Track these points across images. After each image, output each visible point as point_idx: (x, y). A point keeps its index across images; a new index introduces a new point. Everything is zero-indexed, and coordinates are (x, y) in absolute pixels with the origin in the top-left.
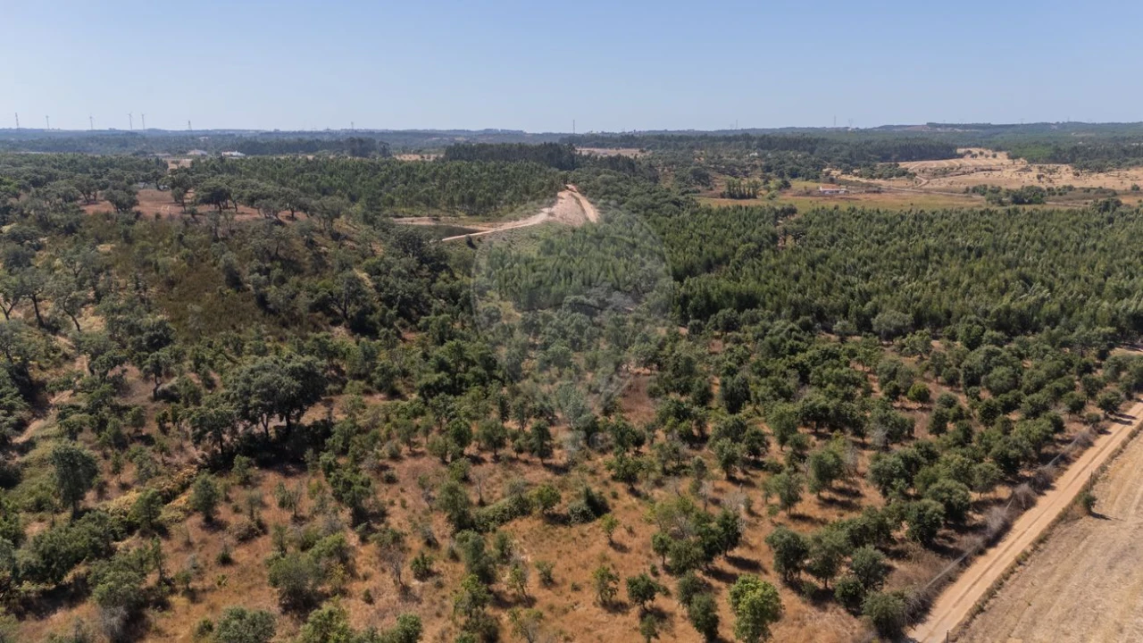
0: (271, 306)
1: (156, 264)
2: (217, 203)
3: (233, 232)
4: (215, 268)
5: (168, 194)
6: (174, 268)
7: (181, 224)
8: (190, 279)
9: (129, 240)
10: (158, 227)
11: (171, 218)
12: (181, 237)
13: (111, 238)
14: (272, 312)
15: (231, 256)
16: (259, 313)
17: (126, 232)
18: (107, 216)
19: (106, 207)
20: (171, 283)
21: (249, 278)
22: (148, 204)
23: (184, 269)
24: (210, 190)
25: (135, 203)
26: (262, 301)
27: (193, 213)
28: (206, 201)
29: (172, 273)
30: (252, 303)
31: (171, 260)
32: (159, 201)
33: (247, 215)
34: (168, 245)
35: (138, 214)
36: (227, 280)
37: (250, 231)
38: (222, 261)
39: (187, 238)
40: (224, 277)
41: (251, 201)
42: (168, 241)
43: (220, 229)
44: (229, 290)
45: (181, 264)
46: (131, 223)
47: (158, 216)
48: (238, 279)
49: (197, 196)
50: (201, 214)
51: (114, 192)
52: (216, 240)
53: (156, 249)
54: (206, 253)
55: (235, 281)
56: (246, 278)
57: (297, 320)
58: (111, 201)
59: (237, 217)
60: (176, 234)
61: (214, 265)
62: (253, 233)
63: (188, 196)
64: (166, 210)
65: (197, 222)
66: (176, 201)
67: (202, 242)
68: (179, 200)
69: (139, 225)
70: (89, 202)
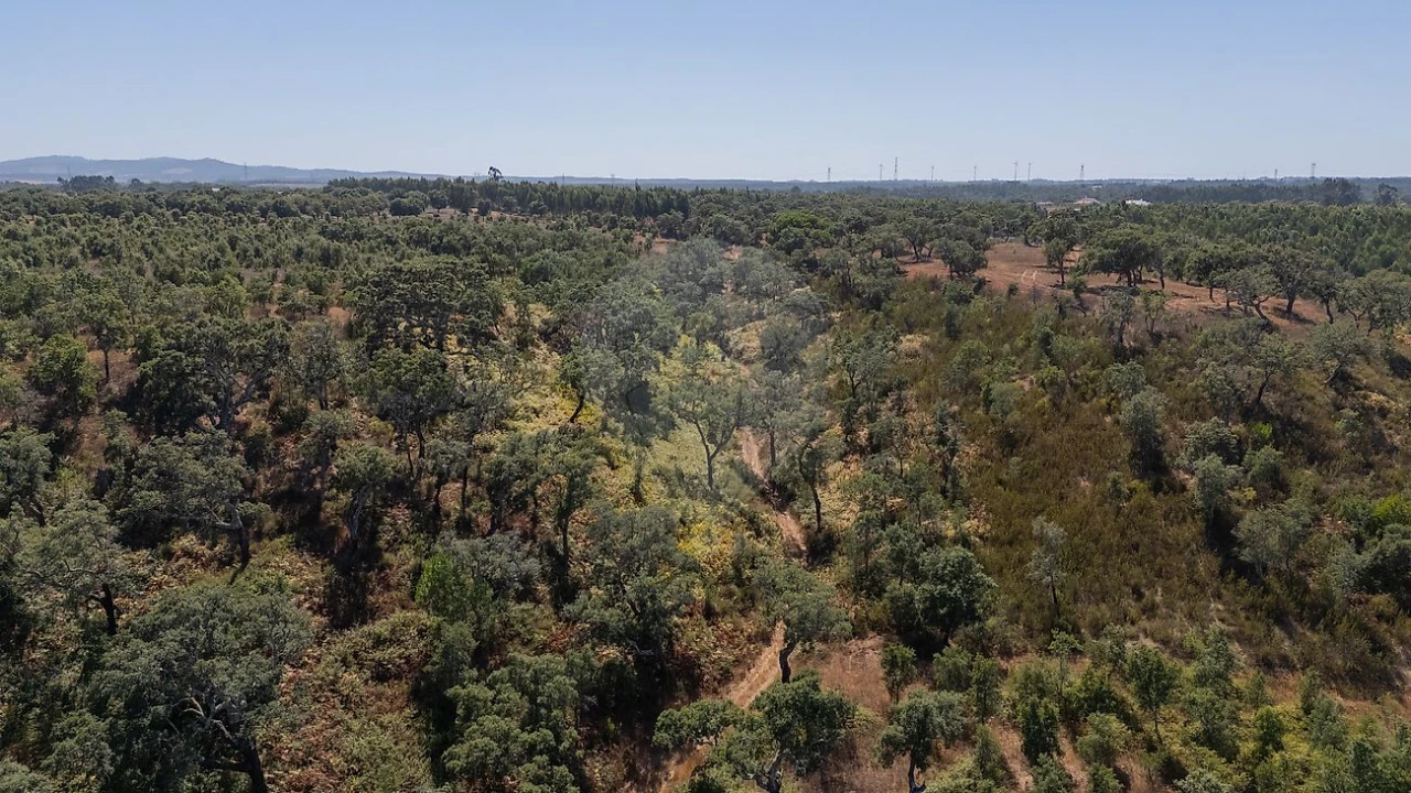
0: (1246, 555)
1: (988, 391)
2: (1124, 271)
3: (1157, 338)
4: (1108, 419)
5: (1039, 252)
6: (1022, 405)
7: (1050, 310)
8: (1050, 438)
9: (954, 333)
10: (1010, 311)
11: (1036, 294)
12: (1046, 340)
13: (927, 324)
14: (1244, 570)
15: (1151, 400)
16: (1206, 564)
17: (951, 316)
18: (934, 284)
19: (937, 269)
20: (1010, 442)
21: (1195, 472)
22: (1003, 266)
23: (1041, 412)
24: (1115, 245)
25: (979, 263)
26: (1220, 530)
27: (1078, 289)
28: (1104, 267)
29: (1015, 416)
30: (1190, 531)
31: (1019, 386)
32: (1023, 262)
33: (1185, 301)
34: (1018, 353)
35: (982, 283)
36: (1134, 455)
37: (1200, 338)
38: (1127, 406)
39: (1059, 342)
40: (1127, 447)
41: (1205, 272)
42: (1020, 343)
43: (1130, 329)
44: (1135, 483)
45: (1036, 396)
46: (965, 300)
47: (1013, 290)
48: (1158, 456)
49: (1091, 256)
50: (1092, 291)
51: (952, 244)
52: (1121, 355)
53: (994, 357)
54: (1093, 380)
55: (1152, 462)
56: (1183, 459)
57: (1318, 612)
58: (943, 258)
59: (1172, 304)
60: (1038, 331)
61: (1109, 410)
62: (1206, 344)
63: (1071, 256)
64: (1032, 278)
65: (1083, 307)
66: (1050, 265)
67: (1088, 354)
68: (1055, 261)
69: (979, 303)
70: (919, 259)
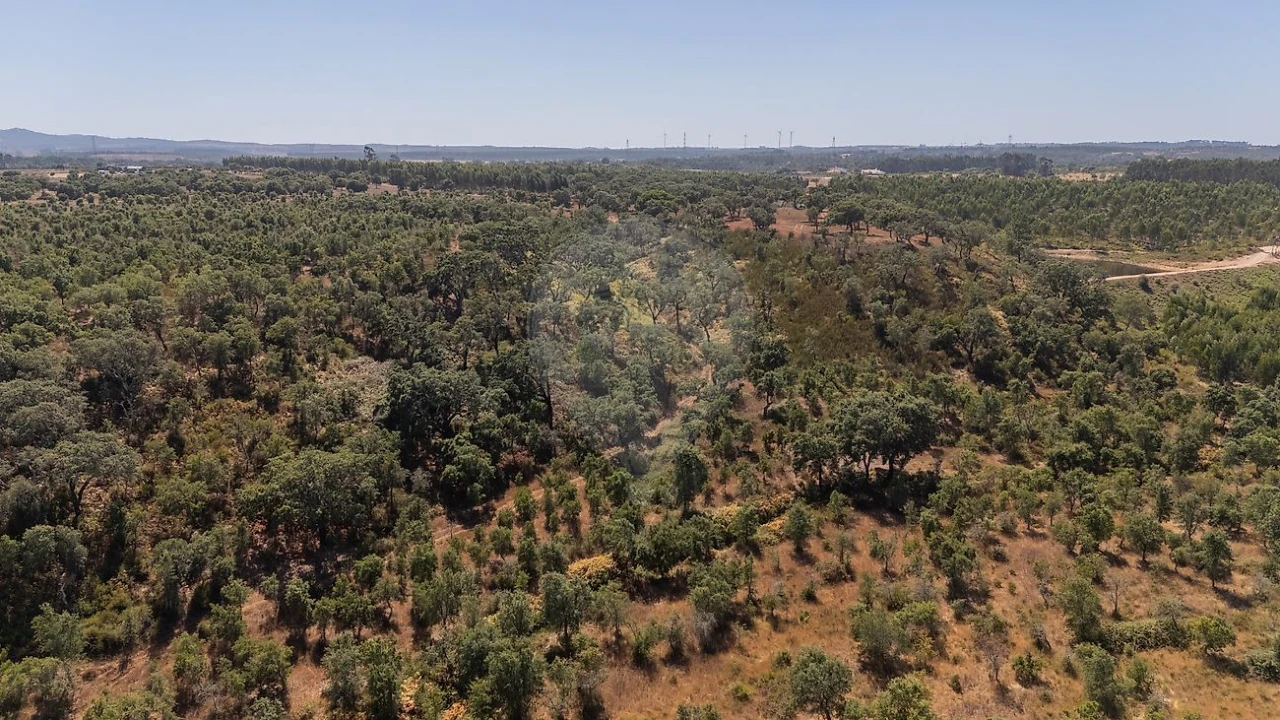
0: (889, 338)
1: (783, 283)
2: (849, 224)
3: (860, 255)
4: (837, 292)
5: (804, 213)
6: (798, 289)
7: (810, 244)
8: (812, 301)
9: (762, 258)
10: (790, 246)
11: (803, 237)
12: (809, 258)
13: (747, 255)
14: (889, 344)
15: (855, 281)
16: (876, 344)
17: (761, 249)
18: (747, 233)
19: (746, 224)
20: (794, 304)
21: (871, 306)
22: (784, 222)
23: (808, 291)
24: (844, 209)
25: (772, 221)
26: (880, 331)
27: (825, 233)
28: (838, 221)
29: (796, 293)
30: (870, 333)
31: (797, 280)
32: (794, 220)
33: (877, 238)
34: (796, 265)
35: (774, 231)
36: (848, 306)
37: (879, 255)
38: (845, 285)
39: (815, 259)
40: (846, 302)
41: (884, 223)
42: (797, 261)
43: (849, 251)
44: (848, 316)
45: (805, 284)
46: (766, 241)
47: (791, 235)
48: (859, 305)
49: (831, 216)
50: (832, 235)
51: (756, 210)
52: (843, 263)
53: (785, 267)
54: (831, 275)
55: (856, 308)
56: (867, 305)
57: (915, 357)
58: (752, 218)
59: (868, 240)
60: (805, 254)
61: (838, 288)
62: (882, 258)
63: (822, 215)
64: (799, 229)
65: (827, 243)
66: (810, 221)
67: (828, 263)
68: (813, 219)
69: (774, 243)
70: (733, 219)
